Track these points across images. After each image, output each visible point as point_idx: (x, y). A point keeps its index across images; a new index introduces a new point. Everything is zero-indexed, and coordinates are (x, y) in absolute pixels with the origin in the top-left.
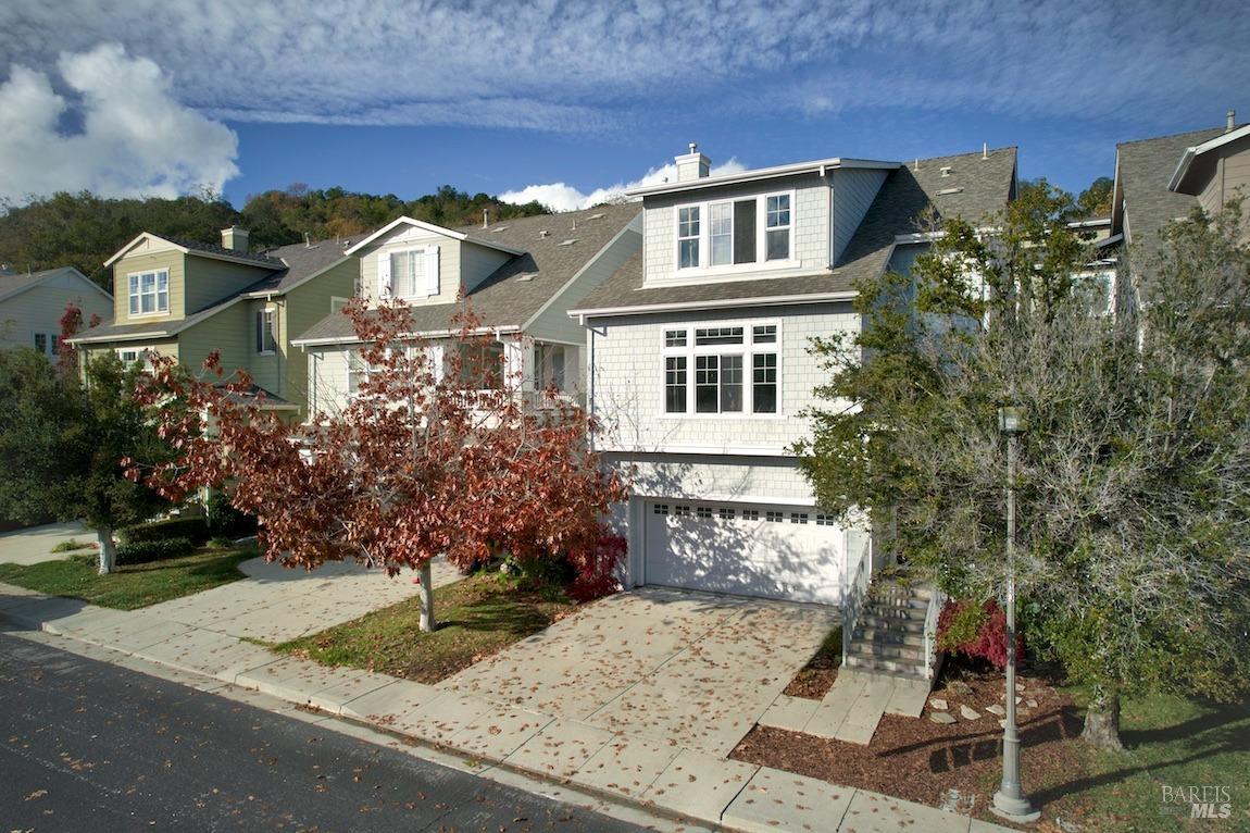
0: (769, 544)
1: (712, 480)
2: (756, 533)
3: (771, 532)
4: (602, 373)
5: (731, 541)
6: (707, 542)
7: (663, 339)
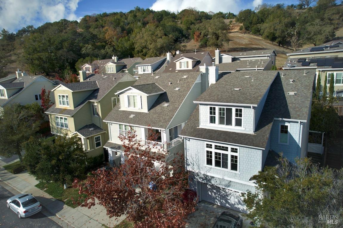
0: (235, 197)
1: (220, 182)
2: (232, 194)
3: (236, 195)
4: (189, 151)
5: (225, 194)
6: (218, 193)
7: (205, 146)
